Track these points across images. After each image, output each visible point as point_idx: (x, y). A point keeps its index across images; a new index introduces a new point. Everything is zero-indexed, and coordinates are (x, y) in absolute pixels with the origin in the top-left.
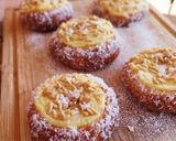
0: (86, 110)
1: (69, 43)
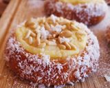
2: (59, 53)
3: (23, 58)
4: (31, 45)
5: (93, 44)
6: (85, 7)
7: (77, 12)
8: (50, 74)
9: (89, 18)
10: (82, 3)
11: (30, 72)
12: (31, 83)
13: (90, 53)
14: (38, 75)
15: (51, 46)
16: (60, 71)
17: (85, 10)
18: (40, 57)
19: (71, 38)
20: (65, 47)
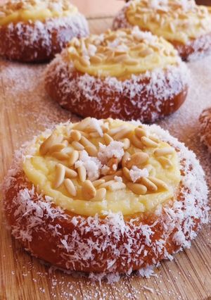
0: (140, 181)
1: (90, 67)
2: (138, 204)
3: (68, 228)
4: (74, 198)
5: (191, 169)
6: (147, 81)
7: (132, 94)
8: (130, 250)
9: (158, 103)
10: (137, 73)
11: (89, 255)
12: (92, 275)
13: (193, 190)
14: (105, 258)
15: (117, 190)
16: (148, 240)
17: (148, 87)
18: (103, 219)
19: (150, 167)
20: (145, 188)
